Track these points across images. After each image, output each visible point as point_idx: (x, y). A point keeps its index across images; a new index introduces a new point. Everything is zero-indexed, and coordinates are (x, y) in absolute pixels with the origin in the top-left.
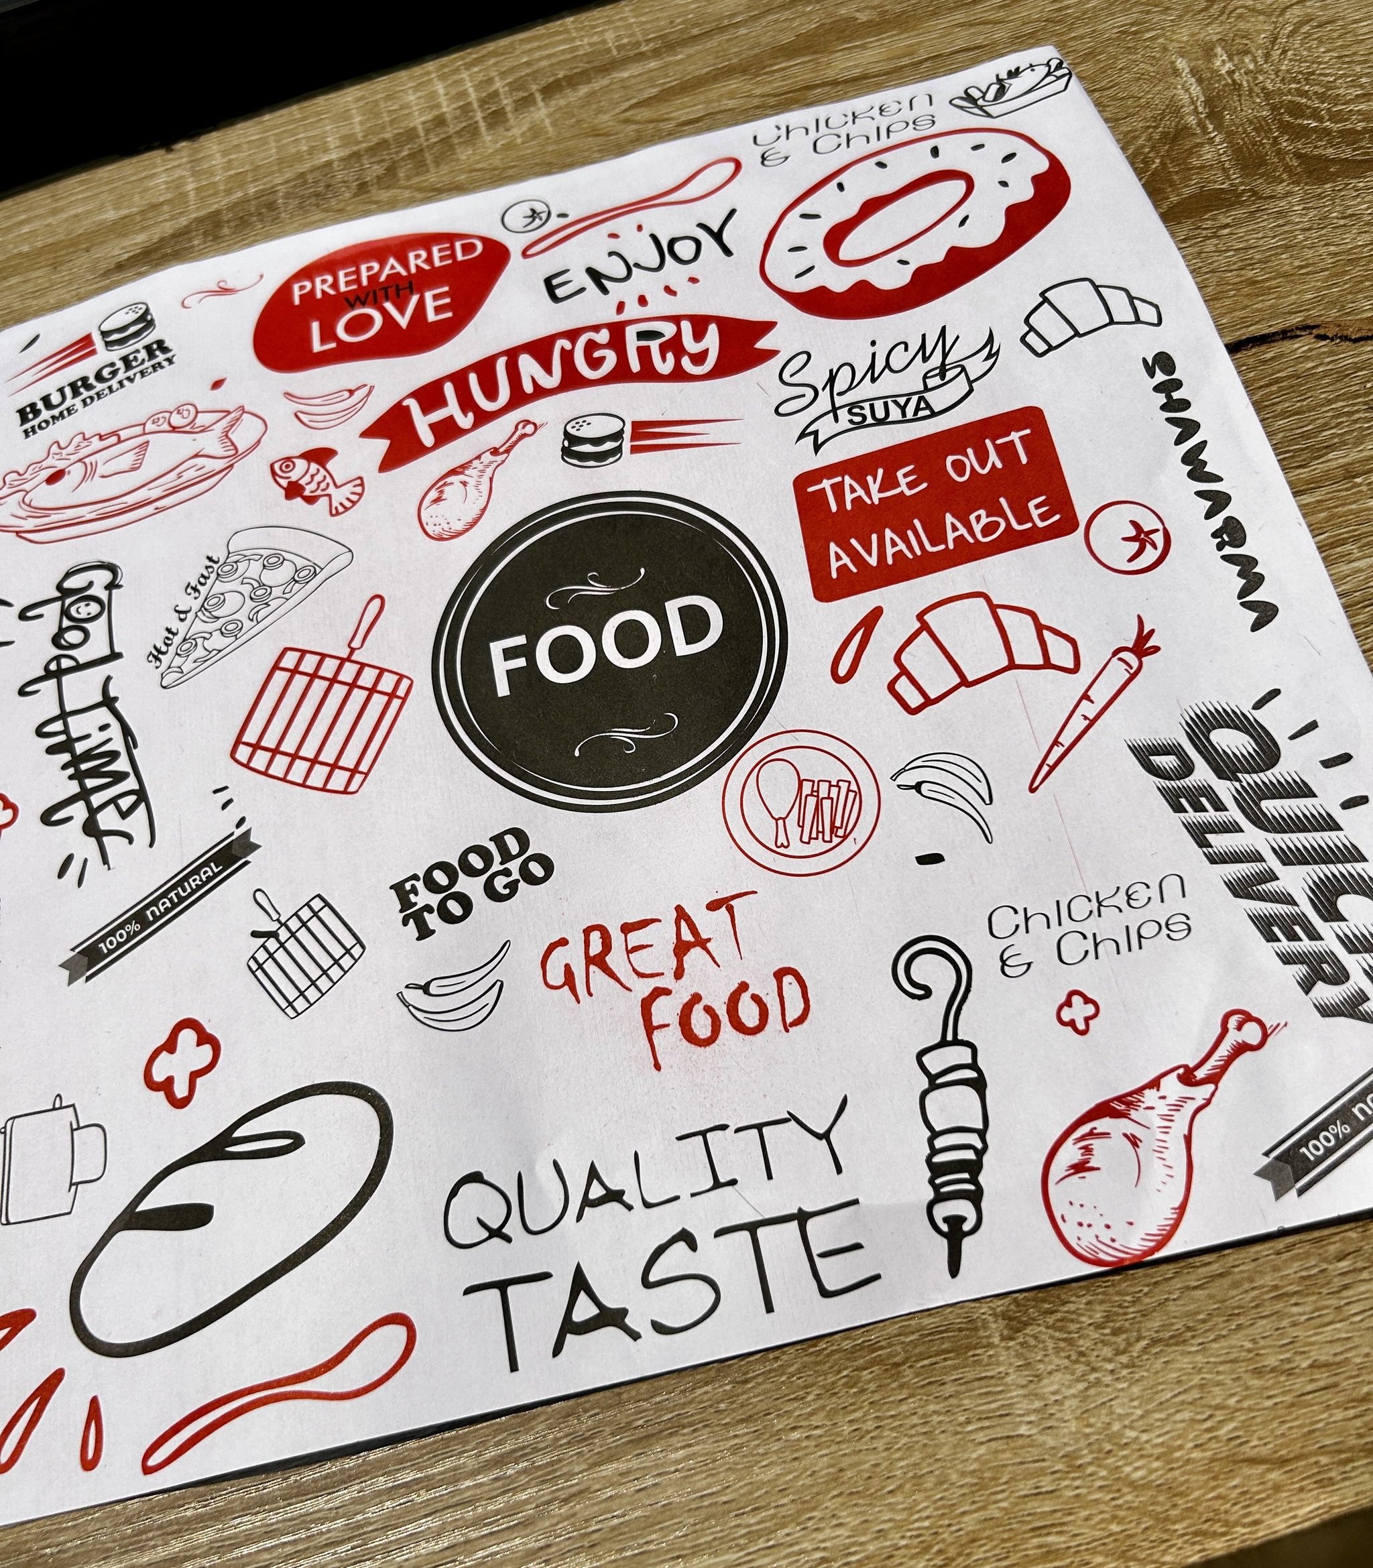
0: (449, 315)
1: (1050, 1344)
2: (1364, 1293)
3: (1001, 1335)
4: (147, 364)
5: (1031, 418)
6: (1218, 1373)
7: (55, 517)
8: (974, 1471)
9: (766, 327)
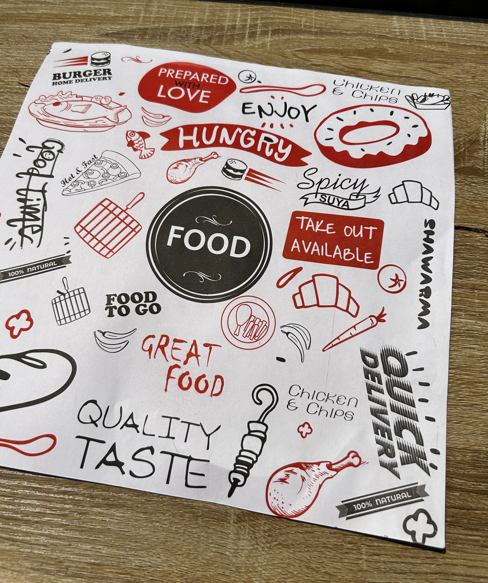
0: (207, 102)
1: (247, 531)
2: (351, 557)
3: (234, 521)
4: (102, 76)
5: (379, 224)
6: (295, 562)
7: (51, 118)
8: (207, 559)
9: (308, 154)
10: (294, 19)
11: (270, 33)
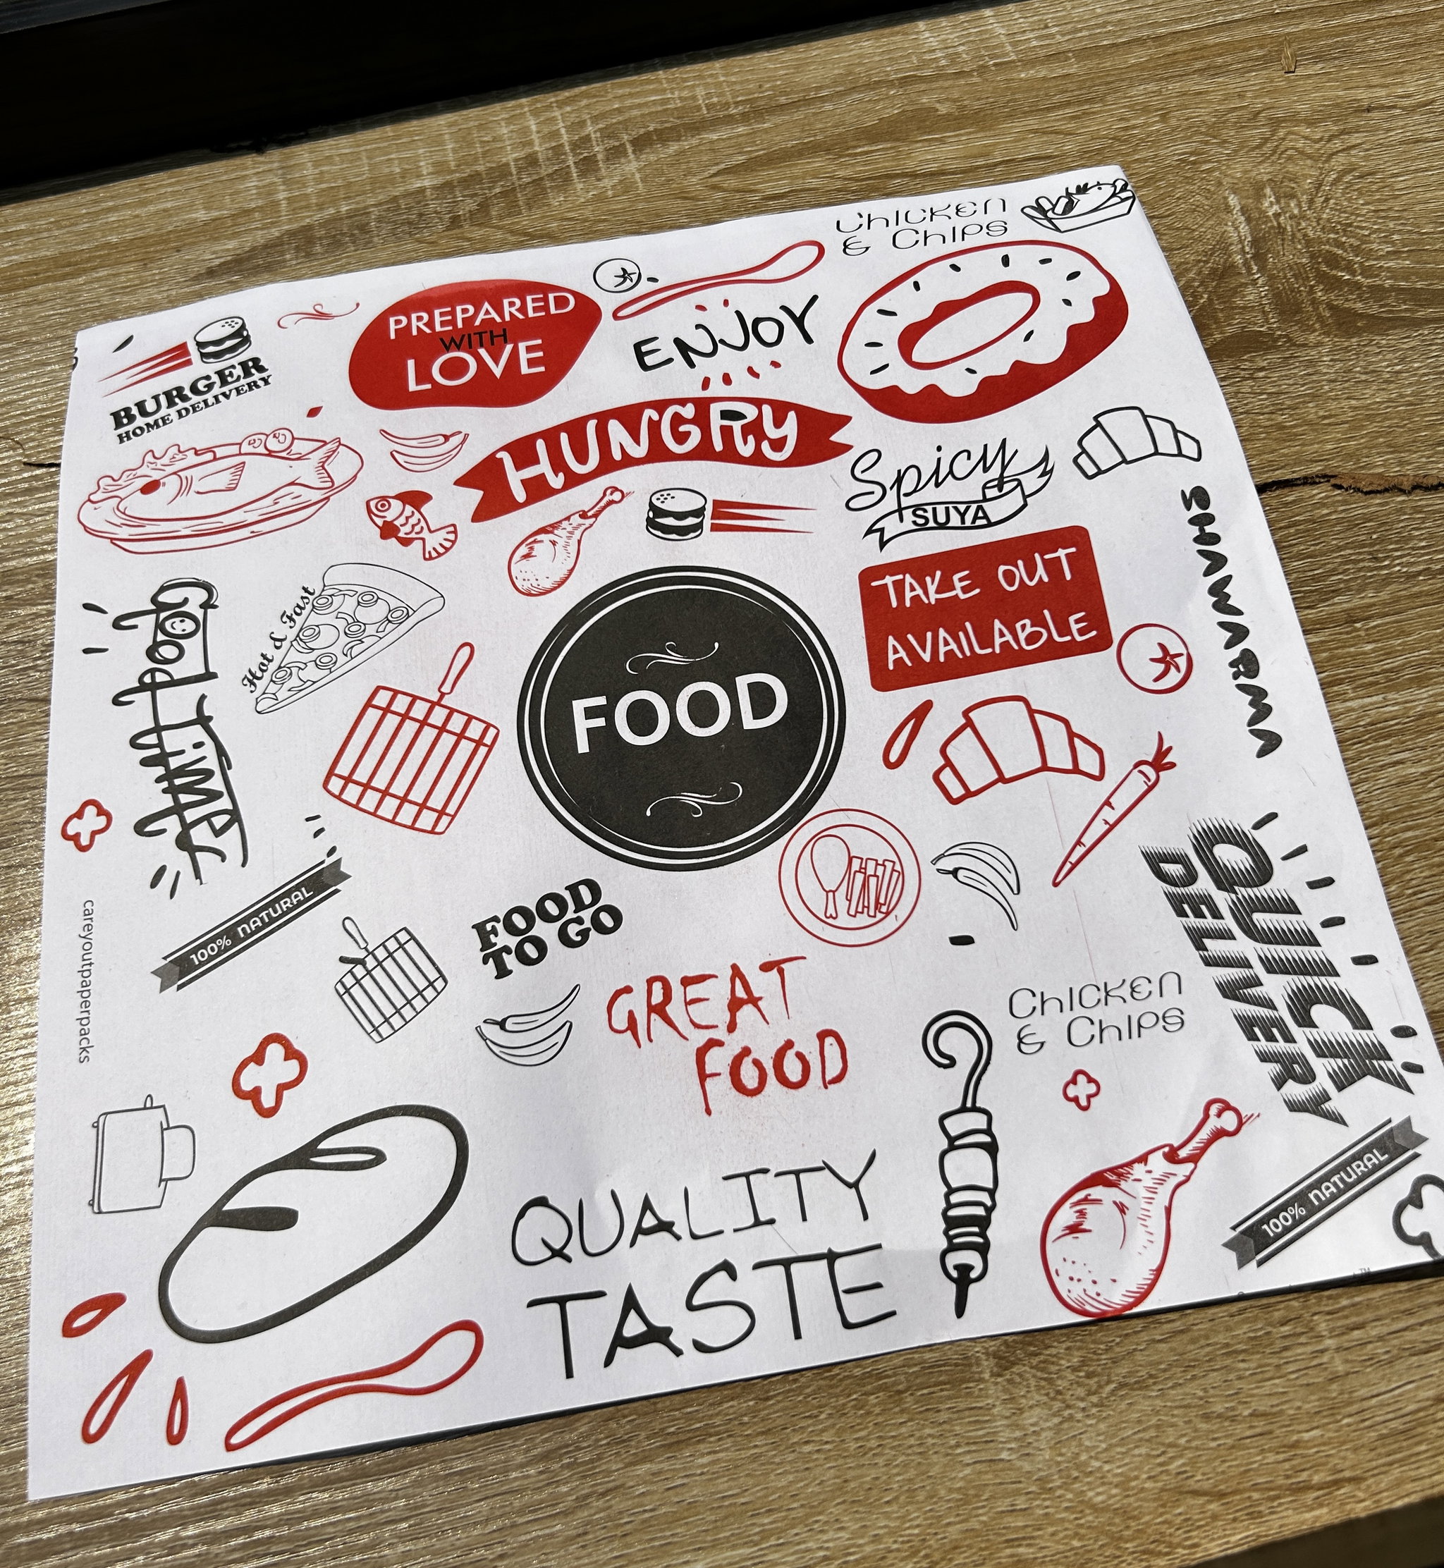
0: (542, 369)
1: (1033, 1382)
2: (1300, 1355)
3: (991, 1372)
4: (243, 382)
5: (1077, 537)
6: (1173, 1415)
7: (150, 528)
8: (960, 1488)
9: (843, 420)
10: (676, 97)
11: (630, 149)
